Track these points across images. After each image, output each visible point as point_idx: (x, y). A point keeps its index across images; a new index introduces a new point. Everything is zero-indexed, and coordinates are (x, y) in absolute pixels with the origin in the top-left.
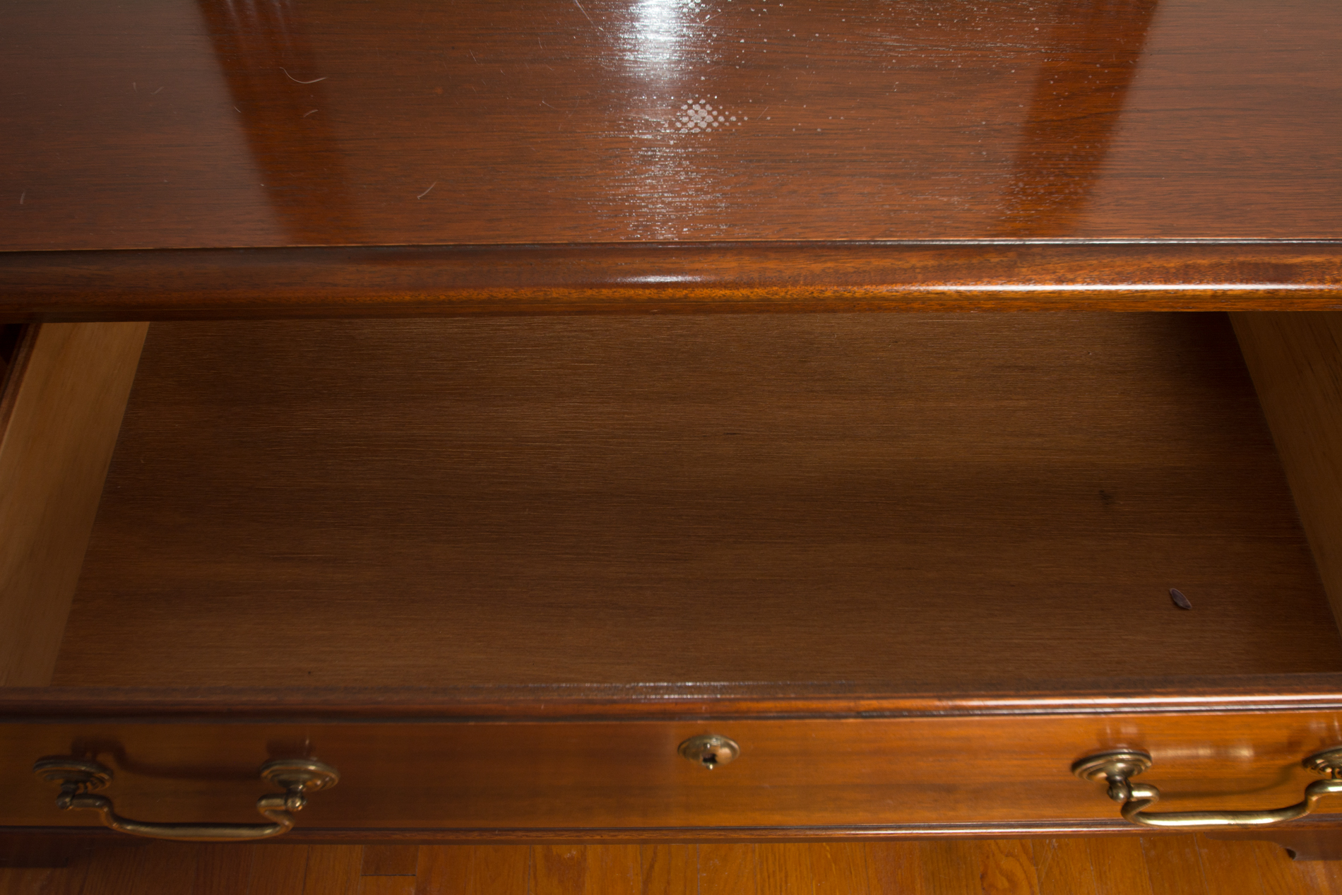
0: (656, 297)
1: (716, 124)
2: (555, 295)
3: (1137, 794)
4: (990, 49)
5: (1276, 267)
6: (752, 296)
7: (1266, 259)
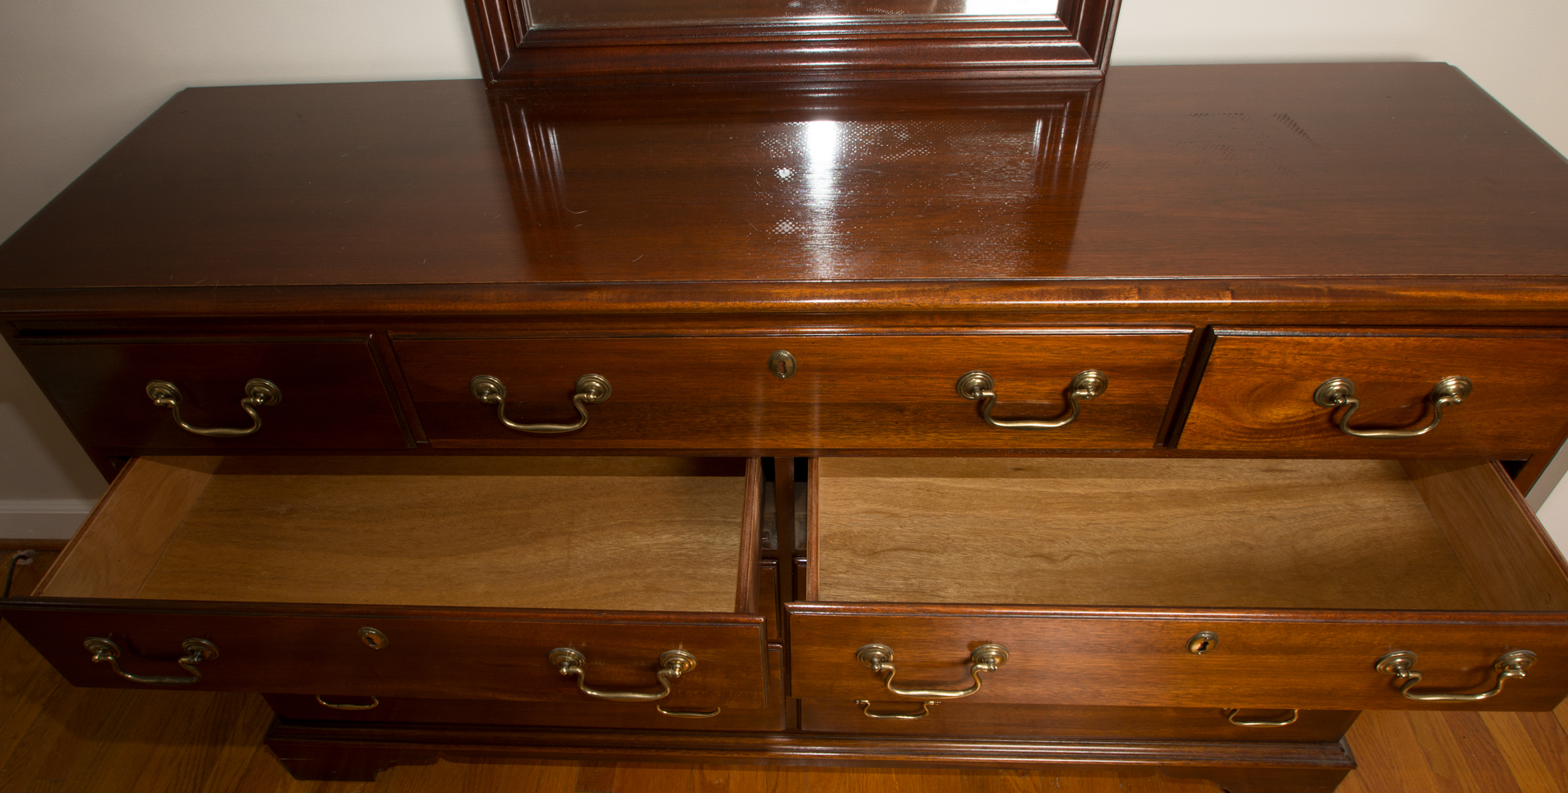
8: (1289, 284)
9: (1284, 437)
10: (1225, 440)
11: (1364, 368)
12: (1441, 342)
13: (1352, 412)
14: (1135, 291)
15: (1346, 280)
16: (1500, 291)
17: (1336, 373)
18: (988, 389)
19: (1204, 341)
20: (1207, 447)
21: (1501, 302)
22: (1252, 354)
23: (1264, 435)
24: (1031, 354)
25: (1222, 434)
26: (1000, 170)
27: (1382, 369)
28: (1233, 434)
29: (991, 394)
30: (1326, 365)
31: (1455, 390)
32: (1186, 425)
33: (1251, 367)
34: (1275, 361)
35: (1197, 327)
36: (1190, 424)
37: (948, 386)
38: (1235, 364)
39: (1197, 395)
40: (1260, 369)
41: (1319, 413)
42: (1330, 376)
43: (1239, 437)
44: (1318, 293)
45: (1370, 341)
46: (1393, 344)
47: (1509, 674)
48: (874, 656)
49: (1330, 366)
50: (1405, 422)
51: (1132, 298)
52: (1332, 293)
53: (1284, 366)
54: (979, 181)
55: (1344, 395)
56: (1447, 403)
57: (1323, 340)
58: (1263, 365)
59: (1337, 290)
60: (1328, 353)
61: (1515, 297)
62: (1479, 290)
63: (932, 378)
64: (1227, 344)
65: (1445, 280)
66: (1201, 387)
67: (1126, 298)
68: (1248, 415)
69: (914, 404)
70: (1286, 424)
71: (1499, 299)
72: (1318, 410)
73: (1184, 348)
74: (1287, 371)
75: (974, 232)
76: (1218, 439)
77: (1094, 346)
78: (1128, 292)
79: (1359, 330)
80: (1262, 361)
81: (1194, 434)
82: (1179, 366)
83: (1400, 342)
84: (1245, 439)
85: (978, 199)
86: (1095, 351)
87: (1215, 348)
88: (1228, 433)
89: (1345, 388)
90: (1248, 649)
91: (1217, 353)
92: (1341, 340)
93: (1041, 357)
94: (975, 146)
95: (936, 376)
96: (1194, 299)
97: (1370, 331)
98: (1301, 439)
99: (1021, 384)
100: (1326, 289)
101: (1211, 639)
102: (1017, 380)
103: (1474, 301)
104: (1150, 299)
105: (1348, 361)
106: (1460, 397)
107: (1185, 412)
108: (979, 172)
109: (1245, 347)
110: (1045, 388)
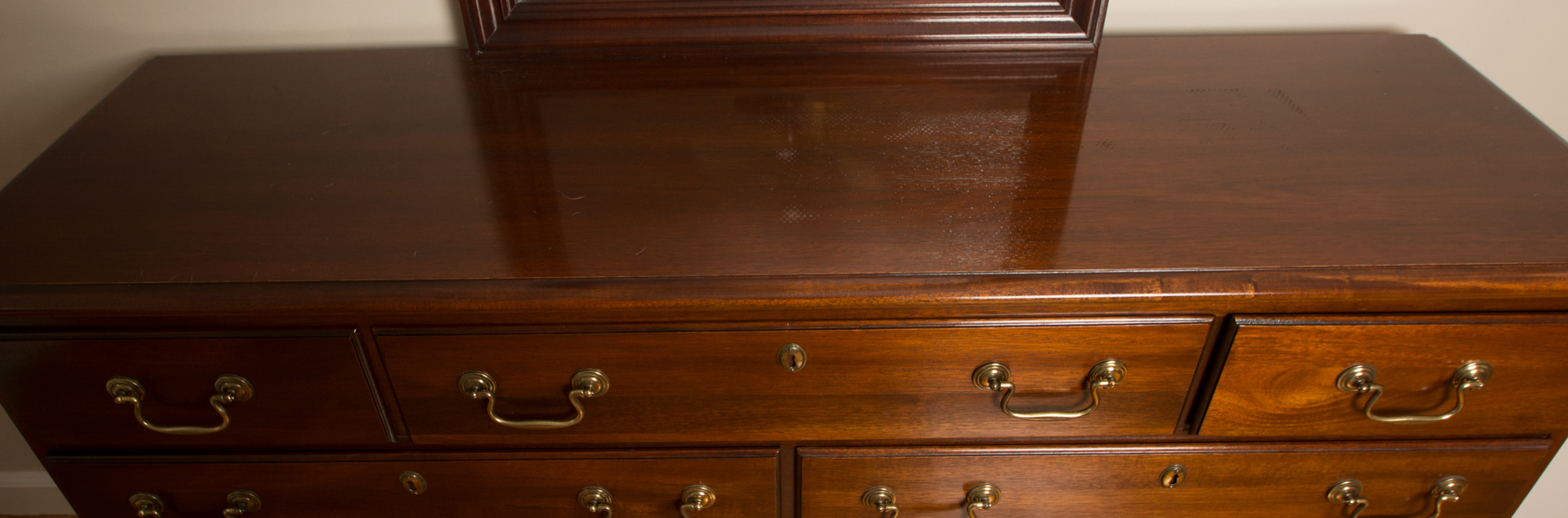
0: (768, 304)
1: (801, 219)
2: (712, 303)
3: (1003, 385)
4: (955, 181)
5: (1115, 284)
6: (822, 304)
7: (1109, 281)
8: (1310, 276)
9: (1308, 421)
10: (1248, 426)
11: (1386, 354)
12: (1461, 328)
13: (1377, 399)
14: (1157, 284)
15: (1366, 270)
16: (1518, 280)
17: (1359, 360)
18: (1005, 381)
19: (1224, 330)
20: (1229, 434)
21: (1520, 291)
22: (1274, 342)
23: (1287, 421)
24: (1050, 345)
25: (1244, 420)
26: (1006, 151)
27: (1403, 355)
28: (1256, 419)
29: (1009, 385)
30: (1348, 352)
31: (1476, 375)
32: (1208, 412)
33: (1274, 355)
34: (1297, 349)
35: (1217, 315)
36: (1212, 411)
37: (964, 377)
38: (1258, 353)
39: (1219, 383)
40: (1282, 357)
41: (1342, 398)
42: (1352, 362)
43: (1262, 423)
44: (1340, 285)
45: (1392, 328)
46: (1414, 331)
47: (1445, 498)
48: (879, 498)
49: (1352, 353)
50: (1428, 405)
51: (1155, 291)
52: (1355, 285)
53: (1306, 354)
54: (986, 163)
55: (1368, 382)
56: (1470, 388)
57: (1345, 328)
58: (1285, 353)
59: (1358, 282)
60: (1350, 341)
61: (1533, 285)
62: (1498, 280)
63: (947, 370)
64: (1250, 333)
65: (1465, 270)
66: (1223, 375)
67: (1149, 292)
68: (1270, 401)
69: (928, 394)
70: (1308, 409)
71: (1517, 288)
72: (1341, 395)
73: (1204, 337)
74: (1309, 358)
75: (987, 220)
76: (1240, 425)
77: (1114, 336)
78: (1151, 285)
79: (1380, 318)
80: (1285, 349)
81: (1216, 421)
82: (1199, 354)
83: (1420, 329)
84: (1268, 425)
85: (987, 183)
86: (1114, 341)
87: (1237, 337)
88: (1250, 419)
89: (1367, 374)
90: (1213, 482)
91: (1239, 343)
92: (1362, 328)
93: (1059, 348)
94: (978, 124)
95: (951, 367)
96: (1218, 291)
97: (1391, 318)
98: (1324, 424)
99: (1039, 373)
100: (1347, 281)
101: (1180, 471)
102: (1034, 370)
103: (1494, 291)
104: (1173, 292)
105: (1370, 348)
106: (1483, 382)
107: (1207, 399)
108: (985, 153)
109: (1267, 336)
110: (1063, 378)
